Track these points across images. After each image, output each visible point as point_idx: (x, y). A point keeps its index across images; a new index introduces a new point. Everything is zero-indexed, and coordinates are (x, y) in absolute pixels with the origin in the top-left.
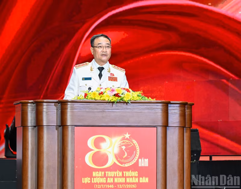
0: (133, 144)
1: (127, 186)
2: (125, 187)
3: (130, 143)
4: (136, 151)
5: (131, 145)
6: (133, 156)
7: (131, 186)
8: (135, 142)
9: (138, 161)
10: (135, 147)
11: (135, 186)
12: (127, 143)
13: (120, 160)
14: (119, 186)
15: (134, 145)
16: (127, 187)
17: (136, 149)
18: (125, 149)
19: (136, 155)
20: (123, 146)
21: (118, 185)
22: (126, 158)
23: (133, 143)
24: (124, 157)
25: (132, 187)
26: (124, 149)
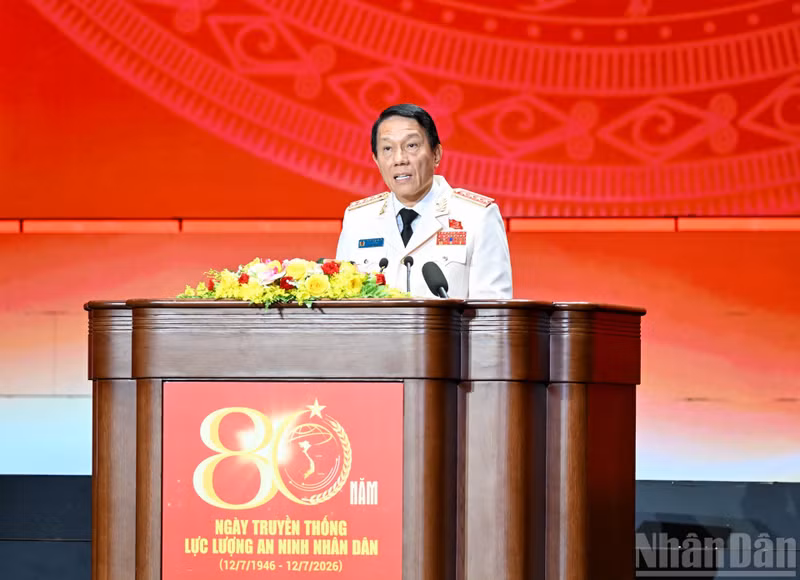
0: (332, 435)
1: (314, 566)
2: (310, 569)
3: (324, 431)
4: (342, 457)
5: (328, 437)
6: (333, 472)
7: (327, 566)
8: (338, 427)
9: (347, 488)
10: (340, 443)
11: (339, 564)
12: (316, 431)
13: (296, 485)
14: (292, 566)
15: (337, 438)
16: (315, 569)
17: (341, 451)
18: (308, 452)
19: (341, 469)
20: (302, 440)
21: (289, 563)
22: (313, 479)
23: (334, 433)
24: (306, 476)
25: (328, 569)
26: (305, 451)
